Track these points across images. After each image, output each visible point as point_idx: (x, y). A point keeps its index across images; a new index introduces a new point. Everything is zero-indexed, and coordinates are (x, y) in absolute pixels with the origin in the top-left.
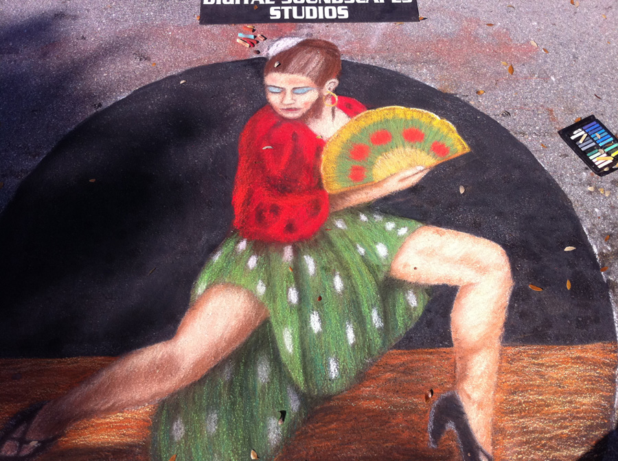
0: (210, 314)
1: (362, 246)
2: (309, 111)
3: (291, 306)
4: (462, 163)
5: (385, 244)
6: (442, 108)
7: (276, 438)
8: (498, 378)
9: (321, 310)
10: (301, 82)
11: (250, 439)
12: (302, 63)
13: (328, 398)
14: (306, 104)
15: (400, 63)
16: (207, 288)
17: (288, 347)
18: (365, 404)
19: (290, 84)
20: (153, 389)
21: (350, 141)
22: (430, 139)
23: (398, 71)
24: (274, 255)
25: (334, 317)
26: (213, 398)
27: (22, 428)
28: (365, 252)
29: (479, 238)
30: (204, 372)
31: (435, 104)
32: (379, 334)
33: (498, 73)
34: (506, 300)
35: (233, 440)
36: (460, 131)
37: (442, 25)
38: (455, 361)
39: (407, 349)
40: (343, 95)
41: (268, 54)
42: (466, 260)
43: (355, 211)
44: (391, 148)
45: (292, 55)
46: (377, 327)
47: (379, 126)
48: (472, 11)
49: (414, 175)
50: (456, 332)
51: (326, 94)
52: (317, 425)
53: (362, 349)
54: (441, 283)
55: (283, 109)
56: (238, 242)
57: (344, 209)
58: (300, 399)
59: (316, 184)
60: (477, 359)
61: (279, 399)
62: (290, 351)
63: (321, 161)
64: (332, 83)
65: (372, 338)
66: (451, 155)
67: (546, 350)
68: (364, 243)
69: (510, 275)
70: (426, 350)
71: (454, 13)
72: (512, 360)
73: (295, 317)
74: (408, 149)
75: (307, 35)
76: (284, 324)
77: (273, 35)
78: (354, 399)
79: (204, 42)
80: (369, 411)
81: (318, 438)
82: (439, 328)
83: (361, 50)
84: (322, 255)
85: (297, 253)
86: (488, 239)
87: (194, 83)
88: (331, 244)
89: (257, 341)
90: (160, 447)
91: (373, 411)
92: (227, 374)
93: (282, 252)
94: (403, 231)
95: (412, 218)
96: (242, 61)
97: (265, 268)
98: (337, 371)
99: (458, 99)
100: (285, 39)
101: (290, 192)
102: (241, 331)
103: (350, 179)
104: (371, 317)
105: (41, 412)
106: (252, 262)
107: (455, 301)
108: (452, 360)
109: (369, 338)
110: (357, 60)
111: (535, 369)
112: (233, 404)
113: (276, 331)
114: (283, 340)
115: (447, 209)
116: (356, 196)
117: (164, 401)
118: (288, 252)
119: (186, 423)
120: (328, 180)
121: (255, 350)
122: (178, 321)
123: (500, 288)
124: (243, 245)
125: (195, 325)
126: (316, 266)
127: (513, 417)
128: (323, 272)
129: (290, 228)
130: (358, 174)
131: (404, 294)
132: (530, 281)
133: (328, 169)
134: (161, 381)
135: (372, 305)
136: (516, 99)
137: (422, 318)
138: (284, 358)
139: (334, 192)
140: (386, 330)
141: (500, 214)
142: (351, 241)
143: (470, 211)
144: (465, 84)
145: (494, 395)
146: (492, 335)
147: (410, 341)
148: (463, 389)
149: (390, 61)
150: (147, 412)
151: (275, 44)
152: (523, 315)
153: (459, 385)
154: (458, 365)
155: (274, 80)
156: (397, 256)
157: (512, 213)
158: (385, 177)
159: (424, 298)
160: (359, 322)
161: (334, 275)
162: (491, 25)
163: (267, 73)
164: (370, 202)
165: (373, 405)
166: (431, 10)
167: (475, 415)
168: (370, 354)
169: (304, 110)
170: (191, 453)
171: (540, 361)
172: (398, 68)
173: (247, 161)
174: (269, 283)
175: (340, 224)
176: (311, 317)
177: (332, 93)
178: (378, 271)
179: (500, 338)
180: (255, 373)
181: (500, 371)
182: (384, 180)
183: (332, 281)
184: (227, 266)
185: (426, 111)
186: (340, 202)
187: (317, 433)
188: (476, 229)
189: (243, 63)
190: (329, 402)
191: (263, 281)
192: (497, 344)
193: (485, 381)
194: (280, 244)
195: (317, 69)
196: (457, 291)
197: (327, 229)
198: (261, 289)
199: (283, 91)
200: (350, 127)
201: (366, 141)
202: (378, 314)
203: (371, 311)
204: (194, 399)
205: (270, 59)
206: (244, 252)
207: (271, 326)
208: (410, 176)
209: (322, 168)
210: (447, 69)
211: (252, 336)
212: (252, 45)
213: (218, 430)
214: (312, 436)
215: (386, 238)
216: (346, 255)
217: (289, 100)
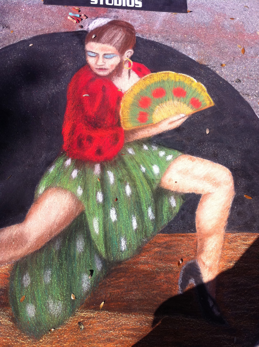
0: (47, 207)
1: (144, 166)
2: (113, 71)
3: (99, 204)
4: (209, 113)
5: (158, 166)
6: (199, 75)
7: (87, 286)
8: (222, 252)
9: (117, 207)
10: (109, 50)
11: (71, 287)
12: (111, 36)
13: (120, 263)
14: (112, 66)
15: (174, 41)
16: (45, 190)
17: (96, 230)
18: (141, 267)
19: (102, 51)
20: (11, 255)
21: (140, 94)
22: (190, 96)
23: (172, 47)
24: (88, 170)
25: (125, 212)
26: (48, 261)
28: (146, 171)
29: (216, 164)
30: (43, 244)
31: (194, 71)
32: (152, 223)
33: (235, 53)
34: (230, 204)
35: (61, 287)
36: (209, 91)
37: (202, 17)
38: (197, 242)
39: (168, 233)
40: (136, 61)
41: (88, 28)
42: (207, 178)
43: (141, 142)
44: (165, 100)
45: (104, 31)
46: (151, 219)
47: (158, 85)
48: (221, 8)
49: (178, 120)
50: (199, 224)
51: (125, 60)
52: (112, 279)
53: (141, 232)
54: (191, 192)
55: (97, 69)
56: (66, 160)
57: (134, 141)
58: (102, 263)
59: (117, 123)
60: (210, 240)
61: (90, 262)
62: (97, 232)
63: (120, 107)
64: (129, 53)
65: (147, 226)
66: (202, 108)
67: (252, 236)
68: (145, 164)
69: (233, 188)
70: (180, 234)
71: (210, 9)
72: (231, 241)
73: (101, 210)
74: (176, 102)
75: (114, 17)
76: (93, 215)
77: (92, 16)
78: (135, 263)
79: (46, 17)
80: (143, 271)
81: (113, 287)
82: (188, 220)
83: (149, 30)
84: (119, 171)
85: (103, 169)
86: (222, 164)
87: (39, 46)
88: (124, 164)
89: (76, 225)
90: (15, 291)
91: (147, 271)
92: (57, 246)
93: (93, 167)
94: (170, 157)
95: (175, 149)
96: (71, 32)
97: (83, 178)
98: (125, 246)
99: (209, 69)
100: (100, 19)
101: (100, 127)
102: (66, 218)
103: (138, 121)
104: (148, 213)
106: (75, 173)
107: (199, 204)
108: (195, 241)
109: (146, 225)
110: (146, 37)
112: (61, 265)
113: (88, 220)
114: (93, 225)
115: (198, 144)
116: (141, 132)
117: (17, 262)
118: (97, 168)
119: (31, 276)
120: (124, 121)
121: (75, 231)
123: (226, 196)
124: (69, 162)
125: (38, 214)
126: (115, 178)
127: (229, 276)
128: (119, 182)
129: (99, 152)
130: (143, 118)
131: (168, 198)
132: (245, 192)
133: (124, 113)
134: (15, 249)
135: (148, 205)
136: (245, 71)
138: (93, 237)
139: (128, 129)
140: (156, 221)
141: (230, 148)
142: (137, 163)
143: (212, 145)
144: (214, 58)
145: (219, 262)
146: (220, 225)
147: (170, 229)
148: (200, 259)
149: (167, 40)
150: (7, 269)
151: (93, 22)
152: (239, 213)
153: (199, 256)
154: (199, 244)
155: (92, 48)
156: (165, 174)
157: (237, 148)
158: (160, 120)
159: (181, 201)
160: (140, 216)
161: (126, 184)
162: (232, 19)
163: (88, 42)
164: (150, 137)
165: (146, 267)
166: (195, 6)
167: (207, 275)
168: (146, 236)
169: (111, 70)
170: (35, 295)
172: (172, 45)
173: (72, 104)
174: (85, 188)
175: (130, 151)
176: (111, 211)
177: (129, 60)
178: (153, 183)
179: (224, 228)
180: (75, 246)
181: (223, 248)
182: (160, 123)
183: (124, 188)
184: (58, 176)
185: (188, 76)
186: (131, 136)
187: (112, 284)
188: (214, 158)
189: (72, 34)
190: (120, 266)
191: (81, 186)
192: (223, 231)
193: (214, 254)
194: (92, 163)
195: (120, 41)
196: (201, 197)
197: (122, 154)
198: (80, 192)
199: (97, 55)
200: (139, 85)
201: (149, 95)
202: (152, 211)
203: (148, 209)
204: (36, 261)
205: (89, 32)
206: (69, 166)
207: (85, 216)
208: (176, 121)
209: (121, 112)
210: (203, 47)
211: (73, 222)
212: (78, 21)
213: (51, 281)
214: (109, 286)
215: (159, 161)
216: (134, 172)
217: (100, 62)
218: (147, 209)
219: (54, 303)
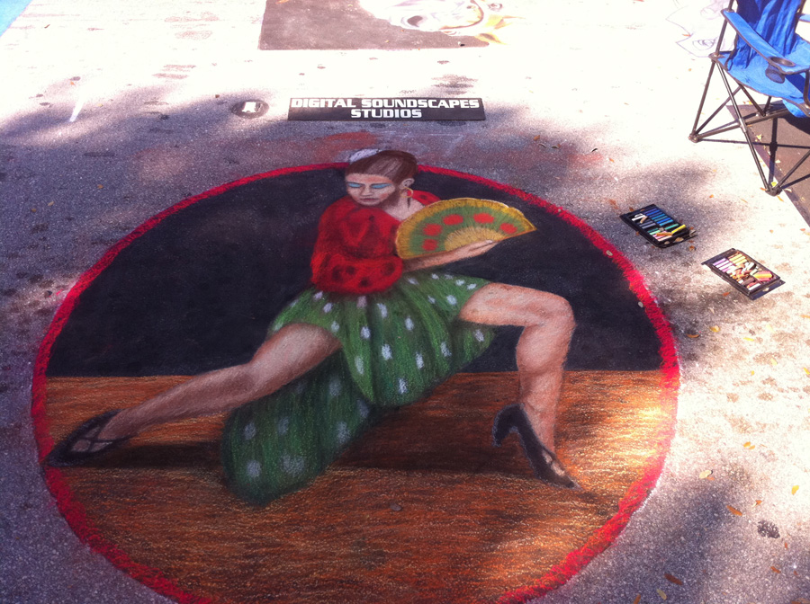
0: (286, 345)
1: (433, 297)
2: (385, 200)
3: (363, 339)
4: (530, 239)
5: (455, 296)
6: (511, 200)
7: (345, 437)
8: (560, 394)
9: (392, 344)
10: (379, 180)
11: (319, 438)
12: (381, 166)
14: (383, 195)
15: (472, 167)
16: (284, 326)
17: (359, 371)
18: (431, 413)
19: (369, 181)
21: (424, 222)
22: (499, 222)
24: (348, 303)
25: (404, 348)
26: (285, 407)
27: (95, 430)
28: (436, 302)
29: (543, 292)
31: (504, 197)
32: (447, 361)
35: (303, 439)
36: (528, 216)
37: (512, 141)
38: (519, 382)
39: (474, 372)
42: (531, 308)
43: (427, 272)
44: (463, 227)
45: (371, 161)
46: (445, 356)
47: (452, 212)
48: (540, 132)
49: (483, 246)
50: (521, 360)
51: (402, 189)
52: (385, 428)
53: (430, 372)
54: (507, 324)
55: (362, 199)
56: (315, 293)
57: (417, 270)
58: (369, 408)
59: (390, 252)
61: (349, 408)
62: (361, 373)
63: (395, 236)
64: (408, 181)
65: (440, 364)
66: (519, 233)
67: (608, 374)
68: (434, 294)
69: (572, 319)
70: (492, 373)
71: (523, 133)
72: (575, 381)
73: (367, 348)
74: (478, 229)
76: (356, 353)
77: (354, 147)
78: (421, 409)
80: (436, 418)
81: (386, 438)
82: (504, 357)
83: (436, 158)
84: (395, 303)
85: (371, 302)
88: (403, 295)
89: (329, 366)
90: (231, 445)
91: (440, 418)
92: (299, 389)
93: (356, 300)
94: (472, 287)
97: (340, 312)
98: (405, 388)
99: (526, 193)
100: (365, 150)
101: (366, 257)
102: (315, 358)
103: (423, 249)
104: (440, 349)
105: (115, 418)
106: (328, 308)
107: (521, 338)
109: (437, 364)
110: (433, 165)
111: (597, 388)
112: (305, 411)
113: (348, 359)
115: (514, 271)
116: (429, 262)
117: (237, 410)
118: (362, 301)
119: (258, 426)
120: (402, 250)
121: (327, 372)
122: (255, 350)
123: (563, 329)
125: (271, 353)
126: (388, 311)
127: (575, 424)
128: (395, 315)
129: (364, 283)
130: (430, 246)
131: (472, 332)
132: (592, 324)
133: (401, 242)
135: (441, 340)
137: (488, 350)
138: (355, 378)
139: (407, 258)
140: (454, 359)
141: (564, 275)
142: (422, 294)
143: (536, 272)
144: (532, 183)
145: (557, 406)
146: (556, 362)
147: (476, 367)
148: (526, 402)
149: (463, 166)
150: (220, 418)
152: (585, 348)
153: (523, 399)
154: (523, 384)
155: (354, 179)
156: (466, 305)
157: (575, 274)
159: (491, 335)
160: (428, 353)
161: (406, 318)
163: (348, 173)
164: (441, 265)
165: (439, 413)
166: (502, 130)
167: (537, 422)
168: (437, 375)
169: (382, 200)
170: (261, 449)
171: (602, 382)
172: (471, 171)
174: (342, 323)
175: (412, 281)
176: (383, 349)
177: (408, 189)
178: (448, 315)
179: (563, 364)
180: (327, 389)
182: (455, 250)
183: (404, 322)
184: (303, 310)
185: (496, 202)
186: (413, 265)
187: (385, 434)
188: (541, 286)
190: (397, 412)
191: (337, 321)
192: (559, 368)
193: (548, 396)
194: (354, 296)
195: (394, 171)
196: (523, 330)
197: (400, 285)
198: (335, 327)
199: (362, 186)
201: (439, 223)
202: (447, 347)
204: (267, 408)
205: (351, 164)
206: (319, 300)
207: (343, 354)
208: (479, 247)
209: (396, 241)
210: (516, 172)
211: (325, 361)
213: (288, 431)
214: (380, 437)
215: (455, 291)
216: (418, 304)
217: (367, 192)
218: (439, 344)
219: (292, 458)
